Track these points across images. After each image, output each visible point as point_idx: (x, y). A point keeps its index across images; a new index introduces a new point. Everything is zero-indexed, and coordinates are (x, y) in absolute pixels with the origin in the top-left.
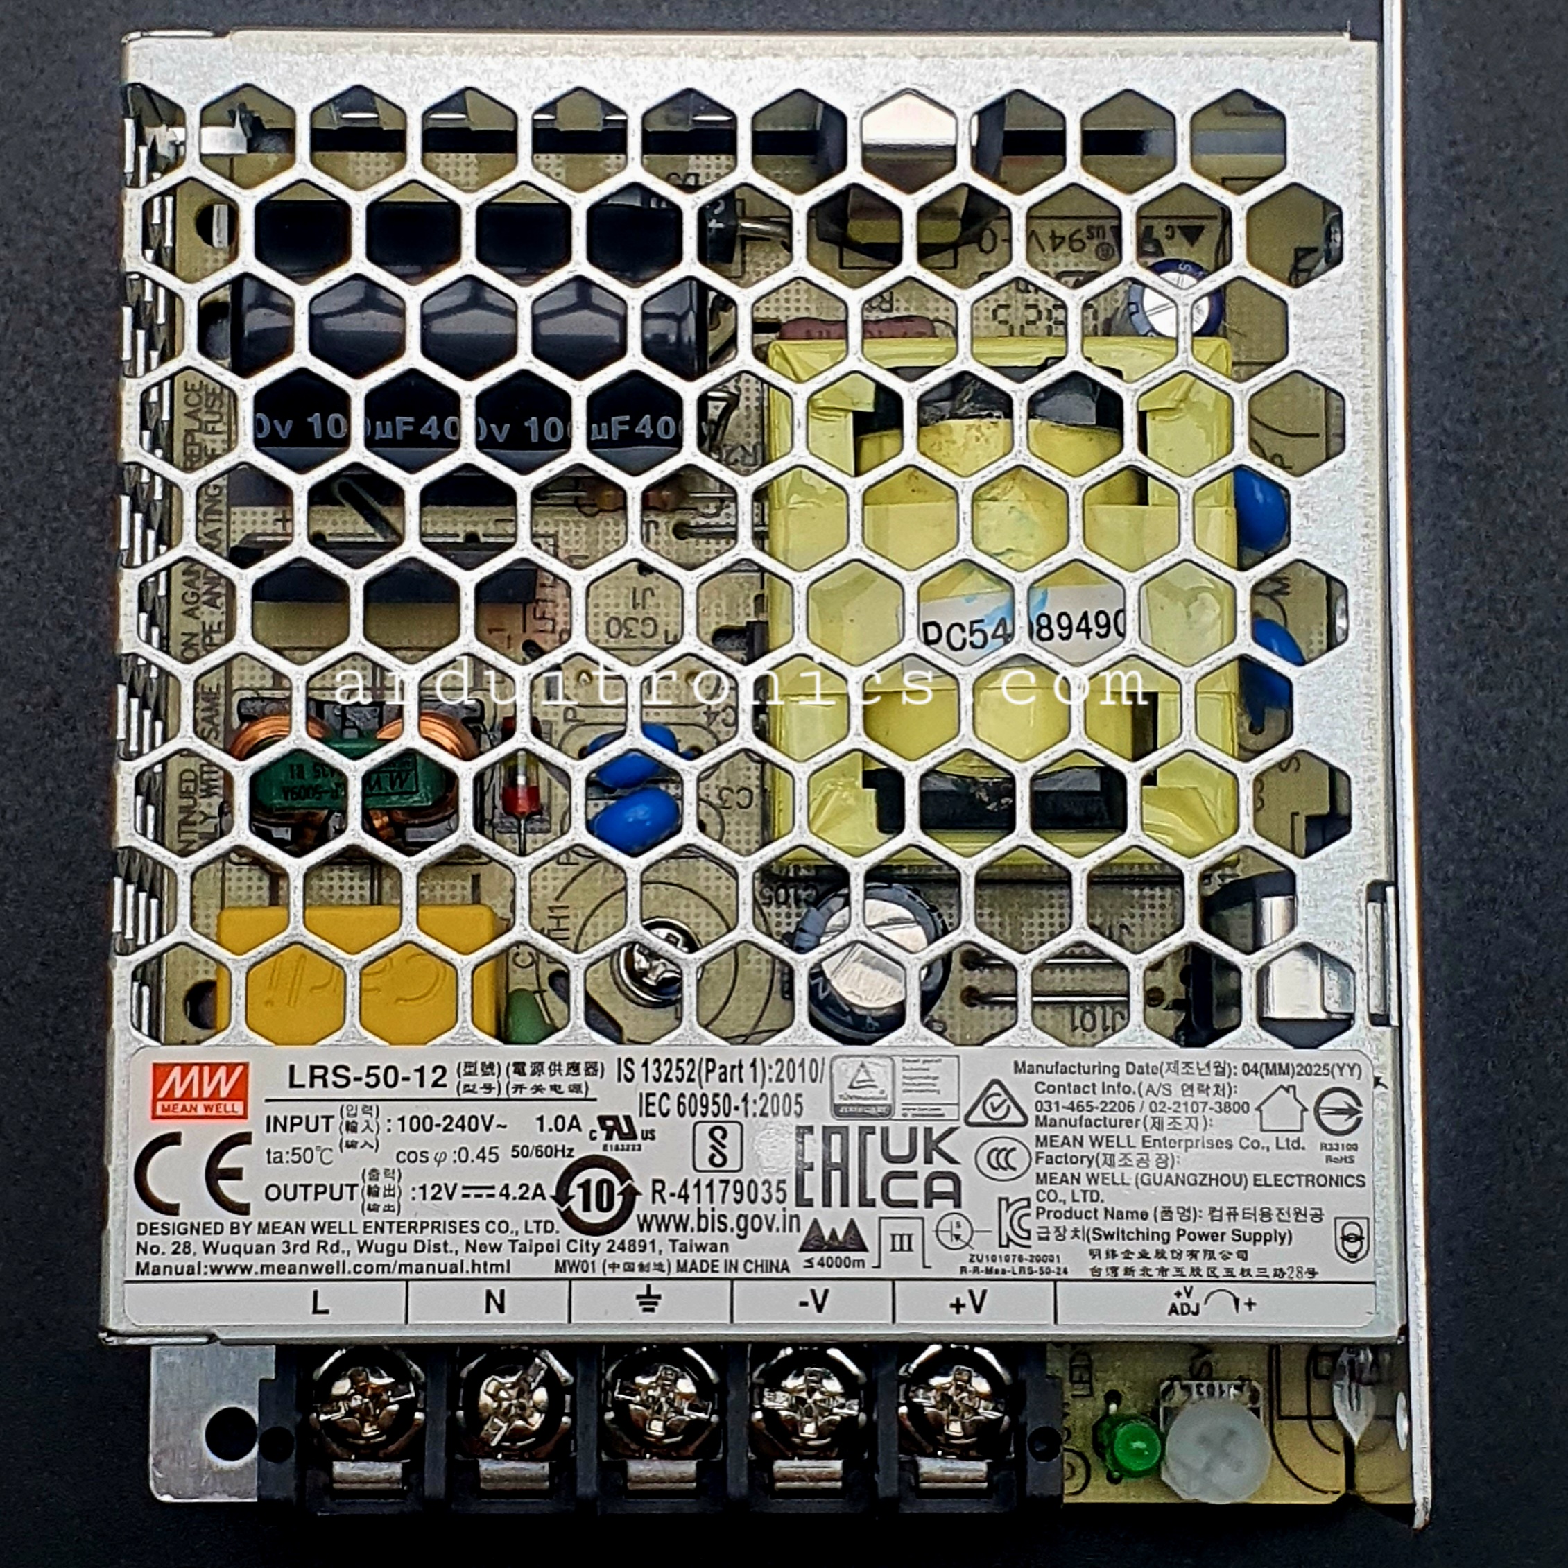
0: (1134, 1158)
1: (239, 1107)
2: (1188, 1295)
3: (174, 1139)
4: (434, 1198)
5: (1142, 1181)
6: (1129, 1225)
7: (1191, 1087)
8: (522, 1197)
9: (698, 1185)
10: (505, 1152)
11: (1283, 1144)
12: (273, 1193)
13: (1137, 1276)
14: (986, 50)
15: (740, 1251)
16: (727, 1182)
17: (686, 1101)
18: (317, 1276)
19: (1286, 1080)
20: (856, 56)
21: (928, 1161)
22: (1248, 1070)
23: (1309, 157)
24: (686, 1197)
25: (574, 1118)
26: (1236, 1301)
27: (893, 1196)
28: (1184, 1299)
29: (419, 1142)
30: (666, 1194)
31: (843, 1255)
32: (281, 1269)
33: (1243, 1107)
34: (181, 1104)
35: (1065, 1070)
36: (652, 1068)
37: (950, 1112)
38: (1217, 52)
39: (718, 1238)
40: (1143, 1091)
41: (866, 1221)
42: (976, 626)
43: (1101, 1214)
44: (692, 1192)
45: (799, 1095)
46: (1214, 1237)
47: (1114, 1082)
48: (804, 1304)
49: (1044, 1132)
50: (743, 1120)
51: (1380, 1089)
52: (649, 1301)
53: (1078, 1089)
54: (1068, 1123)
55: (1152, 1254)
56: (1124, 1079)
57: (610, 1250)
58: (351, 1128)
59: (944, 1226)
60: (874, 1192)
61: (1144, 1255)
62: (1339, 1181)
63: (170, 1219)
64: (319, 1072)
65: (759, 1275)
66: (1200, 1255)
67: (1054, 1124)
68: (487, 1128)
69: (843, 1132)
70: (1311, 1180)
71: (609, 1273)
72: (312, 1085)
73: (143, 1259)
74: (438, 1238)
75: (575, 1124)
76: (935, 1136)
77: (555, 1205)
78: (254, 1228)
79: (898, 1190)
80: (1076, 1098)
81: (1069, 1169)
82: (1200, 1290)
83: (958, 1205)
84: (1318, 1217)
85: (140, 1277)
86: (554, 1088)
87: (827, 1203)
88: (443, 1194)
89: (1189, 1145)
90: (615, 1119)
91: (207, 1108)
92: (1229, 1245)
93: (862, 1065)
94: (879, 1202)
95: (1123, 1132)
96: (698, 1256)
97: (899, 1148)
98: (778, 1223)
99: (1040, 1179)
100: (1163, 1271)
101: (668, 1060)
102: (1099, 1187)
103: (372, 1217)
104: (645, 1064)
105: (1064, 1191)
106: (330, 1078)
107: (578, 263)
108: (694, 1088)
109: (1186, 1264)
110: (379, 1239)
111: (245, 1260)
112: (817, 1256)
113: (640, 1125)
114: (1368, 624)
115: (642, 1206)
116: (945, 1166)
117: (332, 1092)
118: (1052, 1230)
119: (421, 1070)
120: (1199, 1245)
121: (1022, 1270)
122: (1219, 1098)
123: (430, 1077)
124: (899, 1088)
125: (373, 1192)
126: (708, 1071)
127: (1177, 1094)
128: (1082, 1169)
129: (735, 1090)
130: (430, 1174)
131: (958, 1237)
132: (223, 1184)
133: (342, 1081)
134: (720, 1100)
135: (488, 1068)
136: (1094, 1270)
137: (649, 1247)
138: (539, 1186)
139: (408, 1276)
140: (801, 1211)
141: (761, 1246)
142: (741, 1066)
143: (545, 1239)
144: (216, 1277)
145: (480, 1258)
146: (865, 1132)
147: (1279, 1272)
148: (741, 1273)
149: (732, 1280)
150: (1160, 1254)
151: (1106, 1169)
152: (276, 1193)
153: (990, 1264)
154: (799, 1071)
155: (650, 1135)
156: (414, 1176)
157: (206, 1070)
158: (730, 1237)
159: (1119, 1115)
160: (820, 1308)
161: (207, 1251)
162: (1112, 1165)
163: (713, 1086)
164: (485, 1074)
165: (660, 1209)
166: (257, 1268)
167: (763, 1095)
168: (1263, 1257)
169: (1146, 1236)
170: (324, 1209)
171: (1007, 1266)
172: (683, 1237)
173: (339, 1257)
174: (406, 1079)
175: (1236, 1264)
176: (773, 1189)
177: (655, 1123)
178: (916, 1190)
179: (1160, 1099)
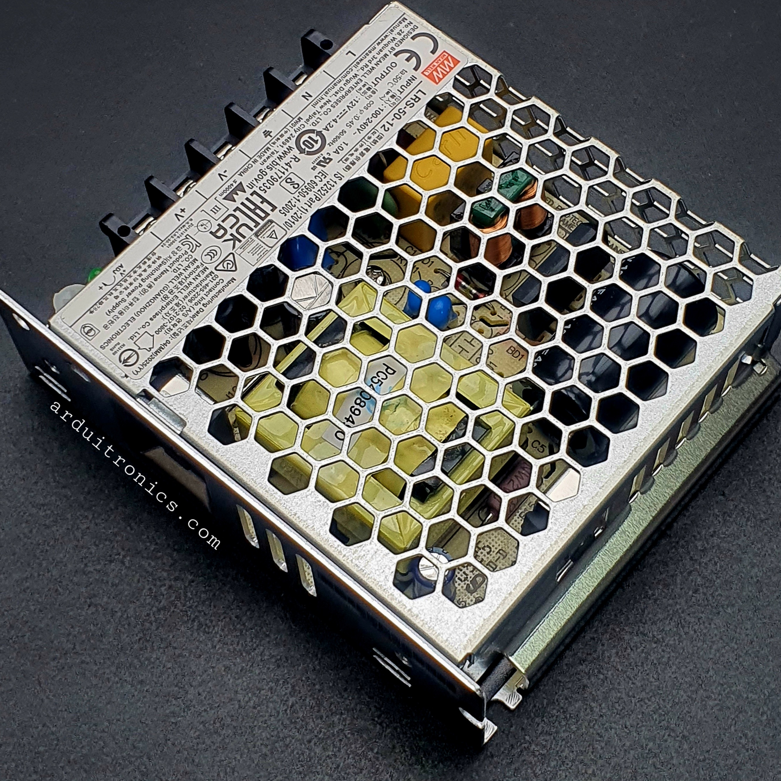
0: (175, 290)
1: (427, 74)
2: (121, 274)
3: (433, 52)
4: (352, 102)
5: (166, 287)
6: (157, 273)
7: (179, 322)
8: (329, 124)
9: (287, 170)
10: (346, 129)
11: (136, 334)
12: (394, 65)
13: (141, 264)
15: (257, 167)
16: (280, 178)
17: (314, 185)
18: (359, 59)
19: (153, 350)
20: (603, 486)
21: (232, 235)
22: (168, 342)
23: (439, 604)
24: (286, 164)
25: (338, 153)
26: (105, 285)
27: (231, 218)
28: (121, 271)
29: (372, 110)
30: (293, 160)
31: (228, 192)
32: (370, 52)
33: (157, 332)
34: (442, 60)
35: (220, 292)
36: (333, 183)
37: (239, 251)
38: (503, 604)
39: (266, 164)
40: (191, 308)
41: (232, 206)
43: (168, 268)
44: (286, 167)
45: (286, 215)
46: (130, 294)
47: (202, 303)
48: (225, 171)
49: (208, 272)
50: (293, 195)
51: (123, 376)
52: (267, 133)
53: (210, 290)
54: (203, 280)
55: (143, 273)
56: (200, 306)
57: (291, 134)
58: (393, 96)
59: (209, 224)
60: (238, 214)
61: (145, 271)
62: (109, 341)
63: (411, 35)
64: (417, 99)
65: (245, 167)
66: (129, 286)
67: (207, 276)
68: (358, 129)
69: (262, 219)
70: (118, 333)
71: (285, 130)
72: (415, 95)
73: (407, 22)
74: (340, 95)
75: (337, 152)
76: (237, 242)
77: (318, 130)
78: (388, 53)
79: (232, 220)
80: (208, 288)
81: (190, 270)
82: (119, 277)
83: (211, 233)
84: (106, 327)
85: (402, 18)
86: (352, 154)
87: (247, 199)
88: (351, 105)
89: (163, 308)
90: (328, 163)
91: (434, 66)
92: (124, 296)
93: (277, 238)
94: (233, 213)
95: (185, 293)
96: (266, 155)
97: (243, 230)
98: (255, 182)
99: (195, 260)
100: (135, 272)
101: (330, 189)
102: (176, 274)
103: (362, 84)
104: (335, 182)
105: (185, 264)
106: (413, 101)
108: (316, 190)
109: (130, 280)
110: (354, 81)
111: (382, 45)
112: (235, 185)
113: (319, 168)
114: (266, 491)
115: (296, 152)
116: (225, 238)
117: (408, 99)
118: (178, 252)
119: (392, 125)
120: (132, 288)
121: (175, 235)
122: (168, 327)
123: (387, 126)
124: (260, 243)
125: (369, 89)
126: (317, 197)
127: (180, 317)
128: (186, 274)
129: (304, 200)
130: (360, 106)
131: (202, 225)
132: (409, 55)
133: (408, 103)
134: (305, 194)
135: (375, 142)
136: (155, 254)
137: (282, 145)
138: (328, 130)
139: (336, 80)
140: (252, 191)
141: (253, 173)
142: (309, 206)
143: (311, 121)
144: (384, 35)
145: (323, 101)
146: (257, 224)
147: (101, 303)
148: (250, 162)
149: (251, 159)
150: (140, 275)
151: (180, 280)
152: (393, 65)
153: (185, 228)
154: (293, 221)
155: (314, 168)
156: (364, 102)
158: (263, 167)
159: (191, 296)
160: (220, 175)
161: (394, 38)
162: (179, 283)
163: (311, 195)
164: (374, 140)
165: (290, 155)
166: (376, 46)
167: (295, 206)
168: (110, 302)
169: (149, 276)
170: (376, 73)
171: (180, 232)
172: (276, 155)
173: (359, 68)
174: (393, 119)
175: (116, 294)
176: (266, 188)
177: (316, 172)
178: (226, 225)
179: (184, 311)
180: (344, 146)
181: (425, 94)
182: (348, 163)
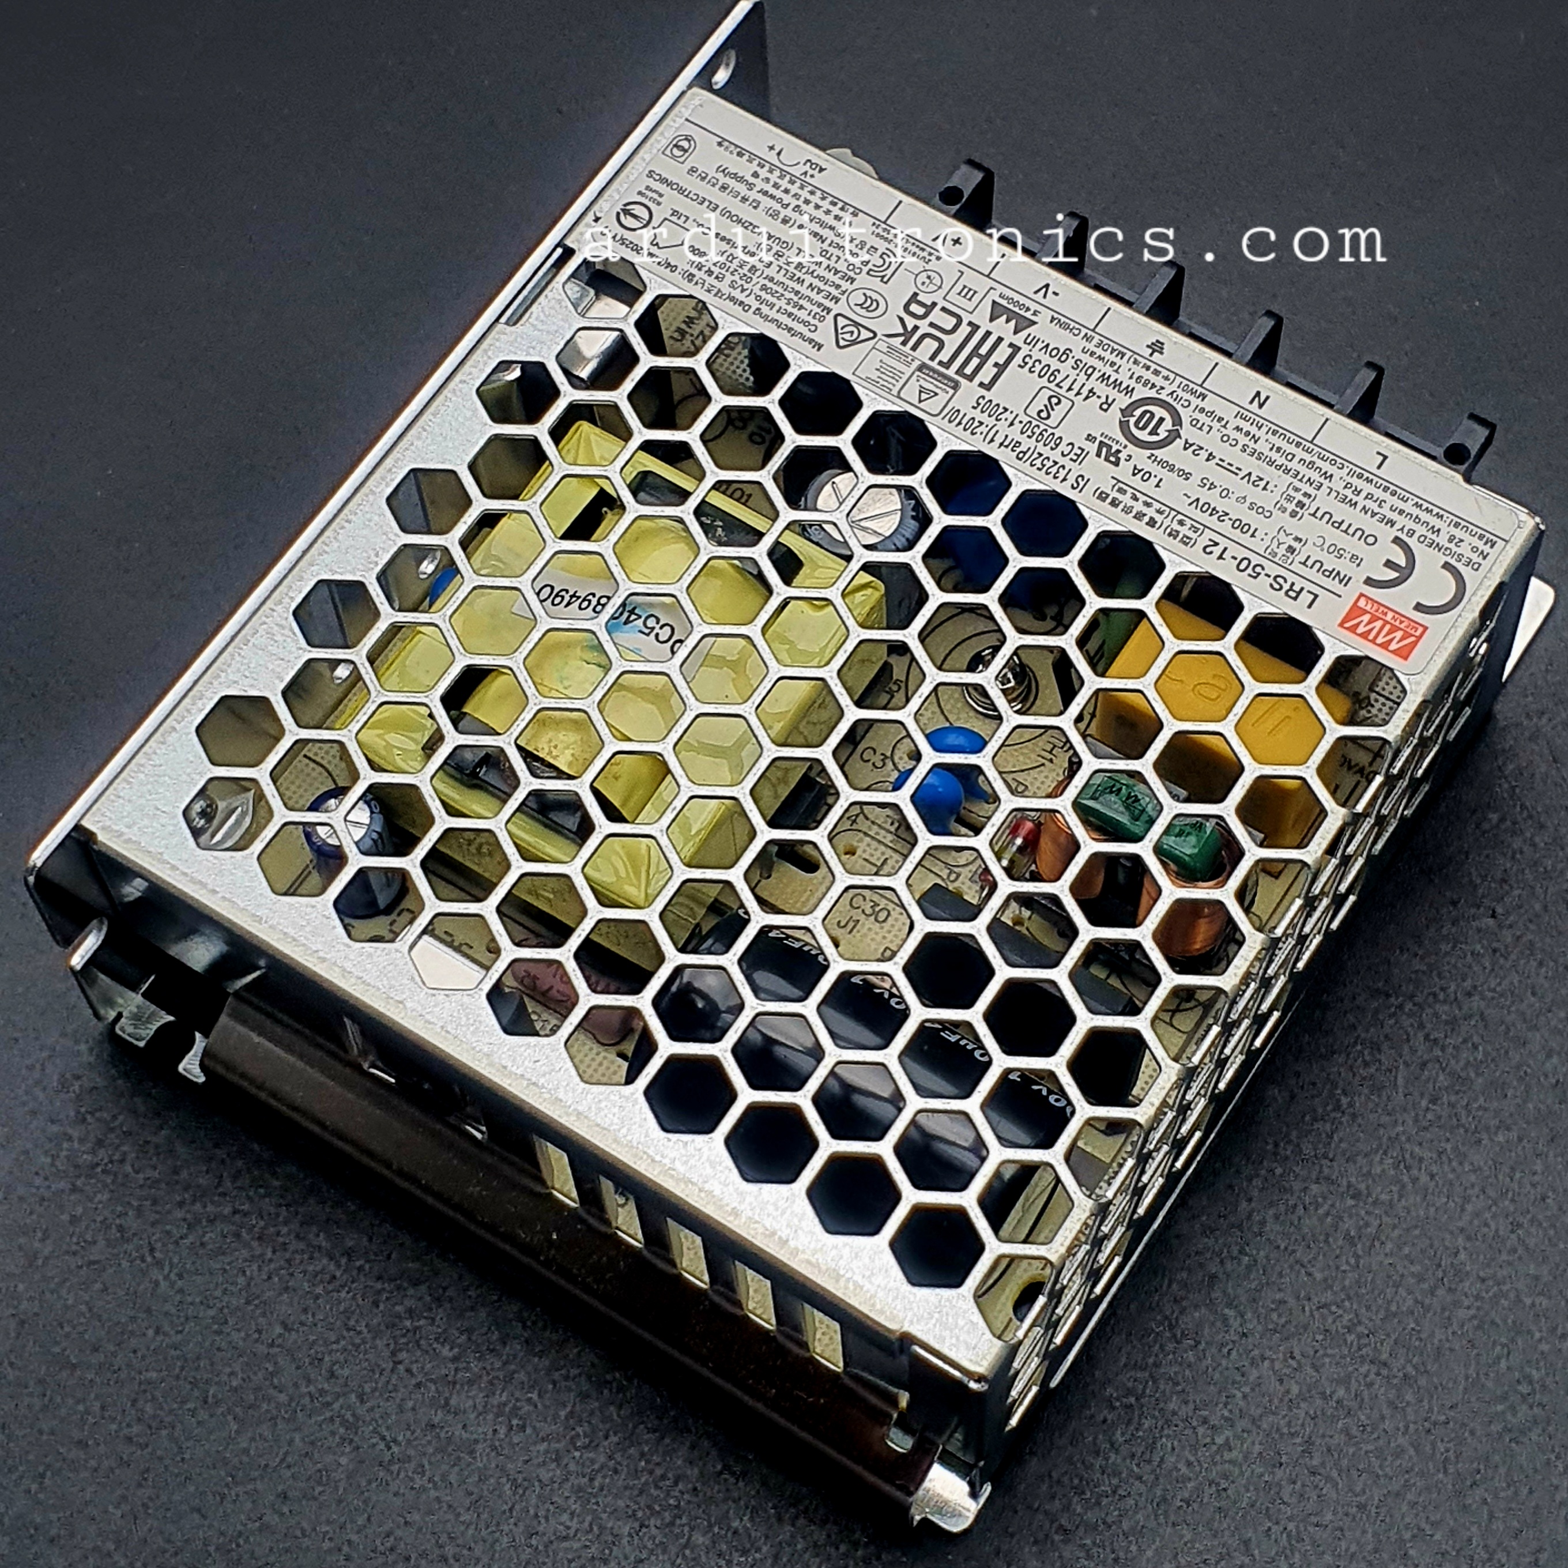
1: (1362, 603)
2: (806, 173)
3: (1419, 607)
4: (1261, 479)
7: (715, 277)
8: (1201, 448)
9: (1078, 394)
10: (1196, 479)
11: (683, 218)
15: (1077, 344)
16: (1057, 385)
17: (1052, 444)
18: (1371, 477)
21: (916, 328)
22: (673, 268)
24: (1091, 391)
25: (1134, 474)
26: (779, 154)
27: (954, 321)
28: (810, 172)
29: (1250, 517)
30: (1103, 400)
31: (1011, 307)
32: (1393, 494)
34: (1402, 626)
35: (790, 330)
36: (1061, 475)
37: (882, 346)
39: (1086, 358)
40: (746, 291)
41: (981, 318)
44: (1085, 392)
45: (974, 408)
46: (765, 193)
47: (763, 306)
48: (1056, 294)
50: (1021, 413)
51: (600, 215)
52: (1157, 347)
53: (790, 315)
54: (810, 300)
55: (812, 205)
56: (755, 305)
57: (1162, 388)
58: (1291, 550)
59: (933, 288)
60: (964, 330)
61: (817, 207)
62: (664, 181)
63: (1453, 562)
64: (1293, 594)
65: (1072, 324)
67: (820, 305)
68: (1198, 500)
69: (960, 372)
70: (681, 191)
71: (1172, 376)
72: (1302, 589)
73: (1487, 549)
74: (1274, 455)
75: (1136, 471)
76: (902, 339)
77: (1182, 432)
78: (1397, 526)
79: (949, 323)
80: (795, 311)
81: (830, 276)
82: (797, 171)
83: (916, 294)
84: (693, 170)
85: (1495, 539)
86: (1136, 499)
87: (1000, 340)
88: (1253, 478)
90: (1107, 459)
91: (1386, 614)
92: (760, 184)
93: (920, 401)
94: (965, 322)
95: (779, 277)
96: (1107, 355)
97: (929, 346)
98: (1040, 345)
99: (853, 280)
100: (812, 193)
101: (1047, 473)
103: (1311, 491)
104: (1064, 479)
105: (842, 268)
106: (1286, 587)
108: (1041, 448)
109: (794, 189)
110: (1315, 476)
111: (1415, 511)
112: (1028, 315)
113: (1093, 446)
115: (1124, 401)
116: (909, 319)
117: (1291, 578)
119: (1220, 557)
120: (778, 193)
122: (704, 263)
123: (1217, 550)
124: (905, 378)
125: (1301, 505)
126: (1025, 453)
127: (729, 278)
129: (1014, 432)
130: (1255, 495)
131: (929, 277)
132: (1402, 562)
133: (1279, 580)
134: (1029, 433)
135: (1173, 534)
136: (855, 216)
137: (1135, 376)
138: (1185, 449)
139: (1308, 445)
140: (1020, 344)
141: (1061, 339)
142: (1001, 444)
143: (1202, 418)
144: (1442, 512)
145: (1253, 430)
146: (947, 365)
147: (740, 155)
148: (1084, 331)
149: (1093, 330)
151: (806, 264)
152: (1370, 540)
154: (964, 422)
155: (1090, 438)
156: (1267, 500)
158: (1077, 354)
159: (775, 287)
160: (1047, 286)
161: (1439, 530)
162: (800, 264)
163: (1027, 443)
164: (1178, 532)
165: (1113, 393)
166: (1409, 502)
167: (998, 420)
168: (745, 168)
169: (806, 216)
170: (1341, 511)
172: (1109, 370)
173: (1349, 479)
174: (1234, 558)
175: (763, 173)
176: (1030, 365)
177: (1081, 442)
178: (937, 316)
179: (740, 282)
180: (1154, 481)
181: (1310, 606)
182: (1114, 494)
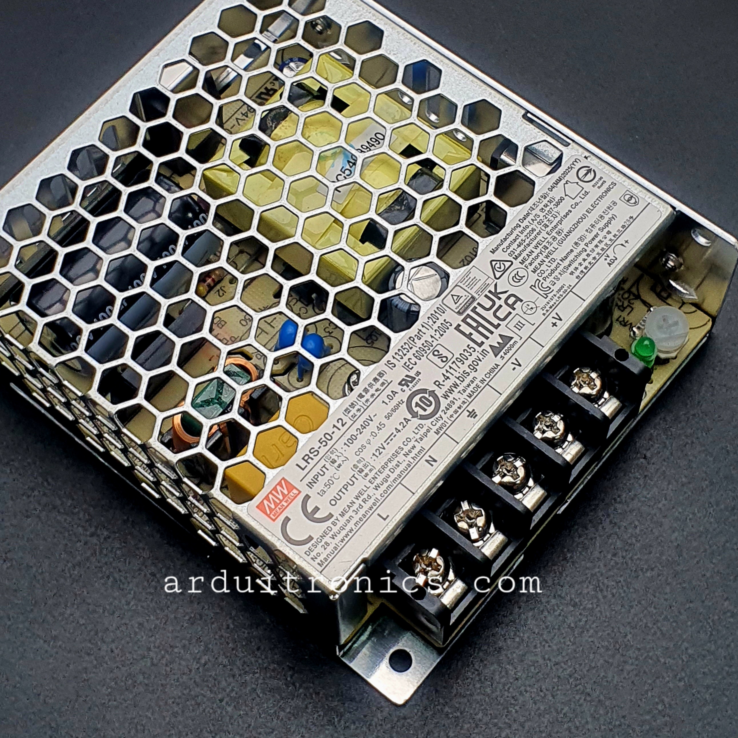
0: (551, 240)
1: (295, 491)
2: (608, 256)
3: (287, 519)
4: (380, 454)
5: (560, 243)
6: (571, 257)
7: (542, 209)
8: (404, 427)
9: (447, 371)
10: (385, 421)
11: (583, 197)
12: (333, 502)
13: (589, 266)
14: (173, 37)
15: (480, 375)
16: (454, 362)
17: (417, 355)
18: (373, 510)
19: (563, 182)
21: (500, 299)
22: (551, 189)
24: (448, 378)
25: (392, 392)
26: (622, 245)
27: (502, 317)
28: (608, 259)
29: (357, 444)
30: (441, 383)
31: (508, 345)
32: (360, 519)
33: (562, 199)
34: (277, 509)
35: (505, 239)
36: (397, 356)
37: (489, 281)
39: (470, 378)
40: (531, 222)
41: (503, 330)
42: (343, 170)
43: (560, 262)
44: (448, 375)
45: (445, 320)
46: (596, 236)
47: (522, 228)
48: (514, 369)
49: (520, 259)
50: (438, 343)
51: (589, 159)
52: (472, 414)
53: (515, 240)
54: (523, 251)
55: (586, 257)
56: (523, 225)
57: (445, 413)
58: (334, 462)
59: (525, 309)
60: (496, 322)
61: (584, 260)
62: (608, 190)
63: (313, 542)
64: (306, 458)
65: (493, 375)
66: (598, 244)
67: (520, 255)
68: (372, 420)
69: (468, 316)
70: (601, 197)
72: (309, 463)
73: (318, 561)
74: (394, 463)
75: (394, 393)
76: (493, 291)
77: (415, 419)
78: (340, 518)
79: (501, 314)
80: (517, 242)
81: (538, 261)
82: (610, 252)
83: (521, 301)
84: (615, 203)
85: (323, 567)
86: (377, 390)
87: (487, 338)
88: (381, 450)
89: (560, 222)
90: (403, 380)
91: (286, 502)
92: (602, 234)
93: (452, 295)
94: (500, 322)
95: (540, 237)
96: (471, 388)
97: (488, 304)
99: (534, 272)
100: (594, 258)
101: (399, 350)
102: (551, 257)
103: (369, 478)
104: (394, 358)
105: (543, 267)
106: (311, 456)
107: (125, 190)
108: (414, 349)
109: (598, 250)
110: (378, 481)
111: (348, 528)
112: (502, 353)
113: (412, 374)
114: (442, 61)
115: (439, 393)
116: (506, 295)
117: (316, 459)
118: (553, 280)
119: (334, 426)
120: (595, 242)
121: (559, 298)
122: (552, 204)
123: (339, 425)
124: (469, 290)
125: (361, 471)
126: (413, 341)
127: (542, 214)
128: (541, 257)
129: (426, 337)
130: (371, 449)
131: (532, 308)
132: (317, 516)
133: (316, 453)
134: (425, 344)
135: (352, 405)
136: (577, 278)
137: (455, 401)
138: (405, 419)
139: (399, 481)
140: (483, 347)
141: (484, 367)
142: (420, 330)
143: (424, 430)
144: (345, 542)
145: (412, 455)
146: (474, 310)
147: (623, 226)
148: (488, 380)
149: (487, 384)
150: (588, 255)
151: (547, 251)
152: (334, 502)
153: (549, 306)
154: (437, 315)
155: (418, 374)
156: (366, 455)
157: (273, 492)
158: (473, 374)
159: (533, 235)
160: (520, 365)
161: (334, 538)
162: (547, 248)
163: (419, 343)
164: (354, 408)
165: (445, 389)
166: (354, 527)
167: (436, 331)
168: (614, 227)
169: (580, 254)
170: (353, 491)
171: (554, 301)
172: (461, 388)
173: (373, 498)
174: (333, 433)
175: (610, 236)
176: (469, 350)
177: (416, 369)
178: (506, 309)
179: (538, 220)
180: (387, 400)
181: (297, 465)
182: (381, 380)
